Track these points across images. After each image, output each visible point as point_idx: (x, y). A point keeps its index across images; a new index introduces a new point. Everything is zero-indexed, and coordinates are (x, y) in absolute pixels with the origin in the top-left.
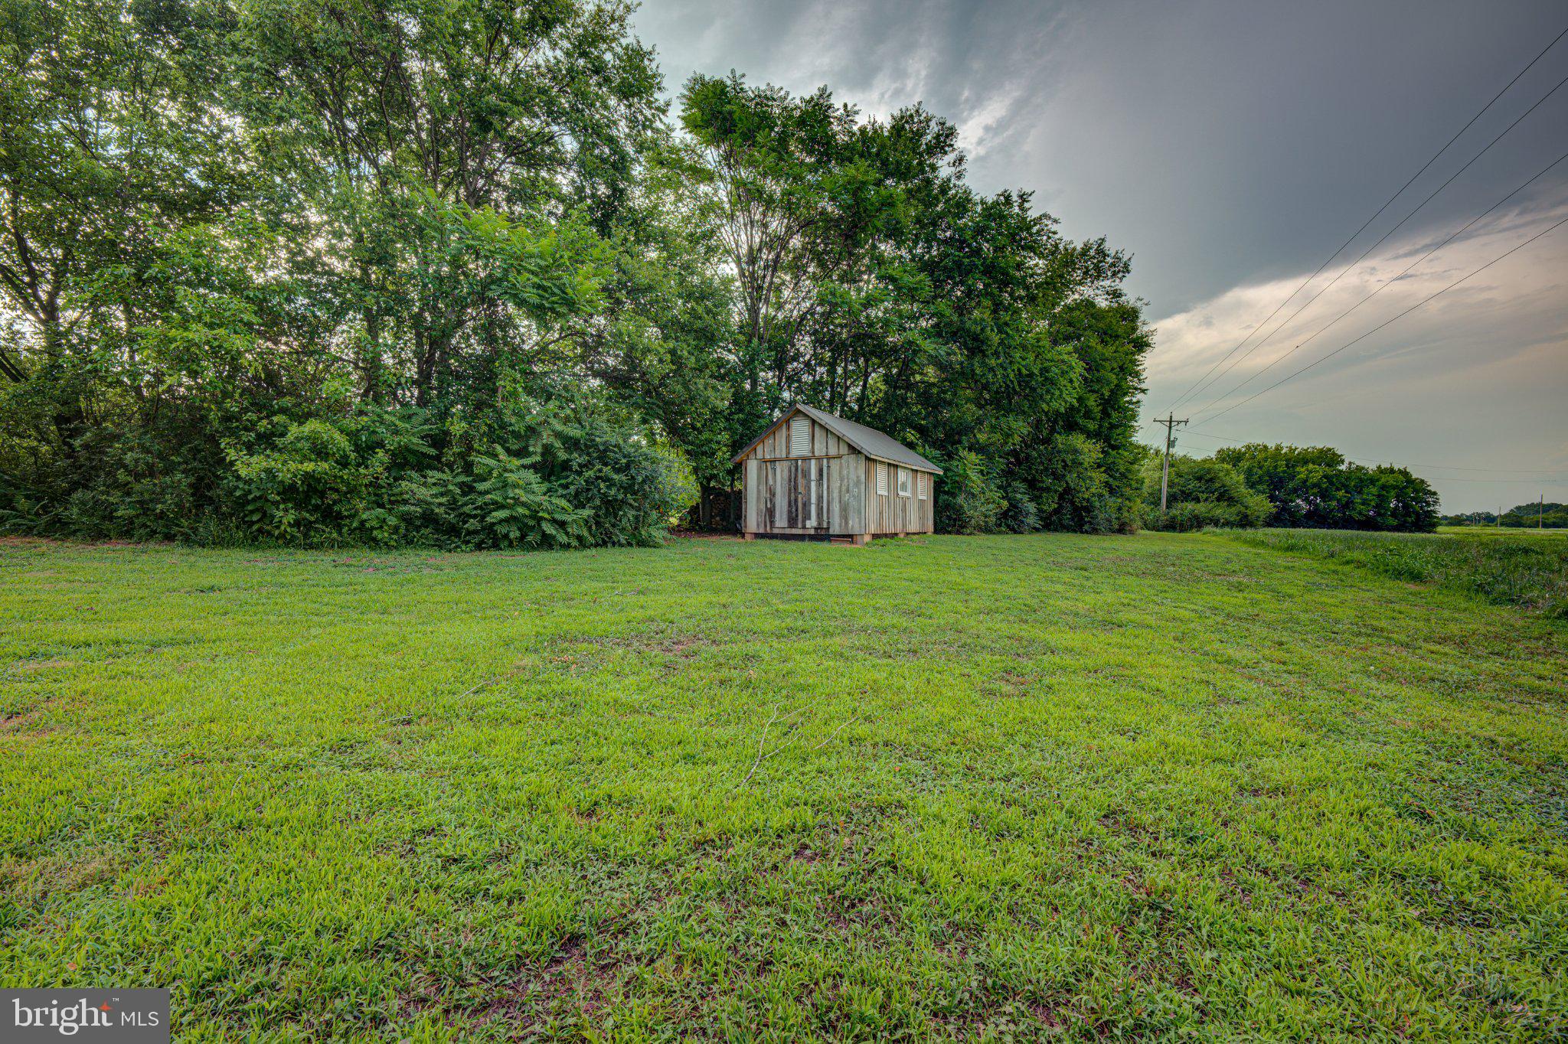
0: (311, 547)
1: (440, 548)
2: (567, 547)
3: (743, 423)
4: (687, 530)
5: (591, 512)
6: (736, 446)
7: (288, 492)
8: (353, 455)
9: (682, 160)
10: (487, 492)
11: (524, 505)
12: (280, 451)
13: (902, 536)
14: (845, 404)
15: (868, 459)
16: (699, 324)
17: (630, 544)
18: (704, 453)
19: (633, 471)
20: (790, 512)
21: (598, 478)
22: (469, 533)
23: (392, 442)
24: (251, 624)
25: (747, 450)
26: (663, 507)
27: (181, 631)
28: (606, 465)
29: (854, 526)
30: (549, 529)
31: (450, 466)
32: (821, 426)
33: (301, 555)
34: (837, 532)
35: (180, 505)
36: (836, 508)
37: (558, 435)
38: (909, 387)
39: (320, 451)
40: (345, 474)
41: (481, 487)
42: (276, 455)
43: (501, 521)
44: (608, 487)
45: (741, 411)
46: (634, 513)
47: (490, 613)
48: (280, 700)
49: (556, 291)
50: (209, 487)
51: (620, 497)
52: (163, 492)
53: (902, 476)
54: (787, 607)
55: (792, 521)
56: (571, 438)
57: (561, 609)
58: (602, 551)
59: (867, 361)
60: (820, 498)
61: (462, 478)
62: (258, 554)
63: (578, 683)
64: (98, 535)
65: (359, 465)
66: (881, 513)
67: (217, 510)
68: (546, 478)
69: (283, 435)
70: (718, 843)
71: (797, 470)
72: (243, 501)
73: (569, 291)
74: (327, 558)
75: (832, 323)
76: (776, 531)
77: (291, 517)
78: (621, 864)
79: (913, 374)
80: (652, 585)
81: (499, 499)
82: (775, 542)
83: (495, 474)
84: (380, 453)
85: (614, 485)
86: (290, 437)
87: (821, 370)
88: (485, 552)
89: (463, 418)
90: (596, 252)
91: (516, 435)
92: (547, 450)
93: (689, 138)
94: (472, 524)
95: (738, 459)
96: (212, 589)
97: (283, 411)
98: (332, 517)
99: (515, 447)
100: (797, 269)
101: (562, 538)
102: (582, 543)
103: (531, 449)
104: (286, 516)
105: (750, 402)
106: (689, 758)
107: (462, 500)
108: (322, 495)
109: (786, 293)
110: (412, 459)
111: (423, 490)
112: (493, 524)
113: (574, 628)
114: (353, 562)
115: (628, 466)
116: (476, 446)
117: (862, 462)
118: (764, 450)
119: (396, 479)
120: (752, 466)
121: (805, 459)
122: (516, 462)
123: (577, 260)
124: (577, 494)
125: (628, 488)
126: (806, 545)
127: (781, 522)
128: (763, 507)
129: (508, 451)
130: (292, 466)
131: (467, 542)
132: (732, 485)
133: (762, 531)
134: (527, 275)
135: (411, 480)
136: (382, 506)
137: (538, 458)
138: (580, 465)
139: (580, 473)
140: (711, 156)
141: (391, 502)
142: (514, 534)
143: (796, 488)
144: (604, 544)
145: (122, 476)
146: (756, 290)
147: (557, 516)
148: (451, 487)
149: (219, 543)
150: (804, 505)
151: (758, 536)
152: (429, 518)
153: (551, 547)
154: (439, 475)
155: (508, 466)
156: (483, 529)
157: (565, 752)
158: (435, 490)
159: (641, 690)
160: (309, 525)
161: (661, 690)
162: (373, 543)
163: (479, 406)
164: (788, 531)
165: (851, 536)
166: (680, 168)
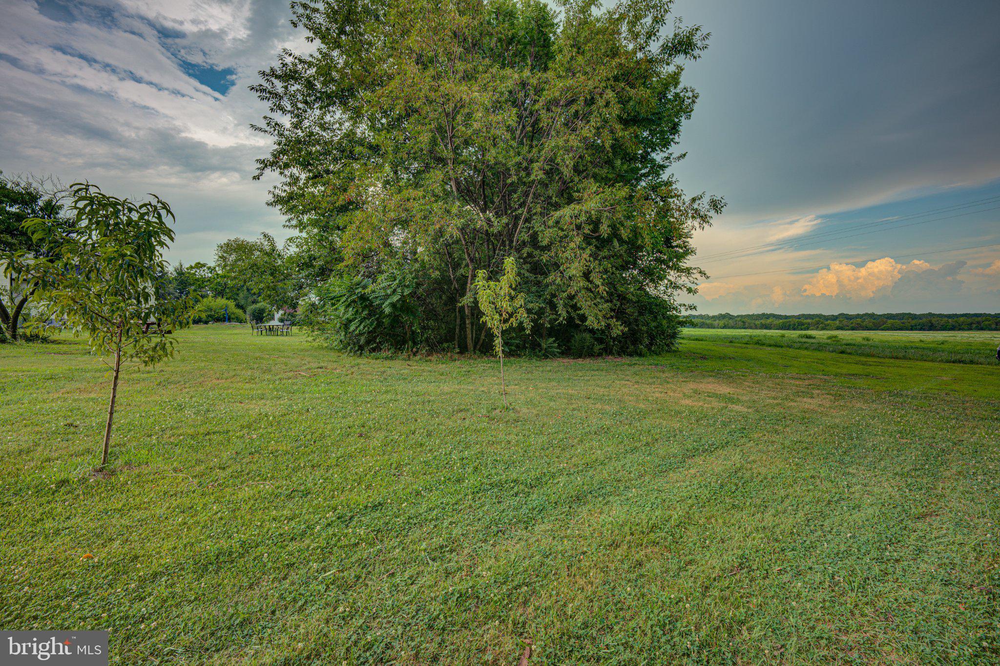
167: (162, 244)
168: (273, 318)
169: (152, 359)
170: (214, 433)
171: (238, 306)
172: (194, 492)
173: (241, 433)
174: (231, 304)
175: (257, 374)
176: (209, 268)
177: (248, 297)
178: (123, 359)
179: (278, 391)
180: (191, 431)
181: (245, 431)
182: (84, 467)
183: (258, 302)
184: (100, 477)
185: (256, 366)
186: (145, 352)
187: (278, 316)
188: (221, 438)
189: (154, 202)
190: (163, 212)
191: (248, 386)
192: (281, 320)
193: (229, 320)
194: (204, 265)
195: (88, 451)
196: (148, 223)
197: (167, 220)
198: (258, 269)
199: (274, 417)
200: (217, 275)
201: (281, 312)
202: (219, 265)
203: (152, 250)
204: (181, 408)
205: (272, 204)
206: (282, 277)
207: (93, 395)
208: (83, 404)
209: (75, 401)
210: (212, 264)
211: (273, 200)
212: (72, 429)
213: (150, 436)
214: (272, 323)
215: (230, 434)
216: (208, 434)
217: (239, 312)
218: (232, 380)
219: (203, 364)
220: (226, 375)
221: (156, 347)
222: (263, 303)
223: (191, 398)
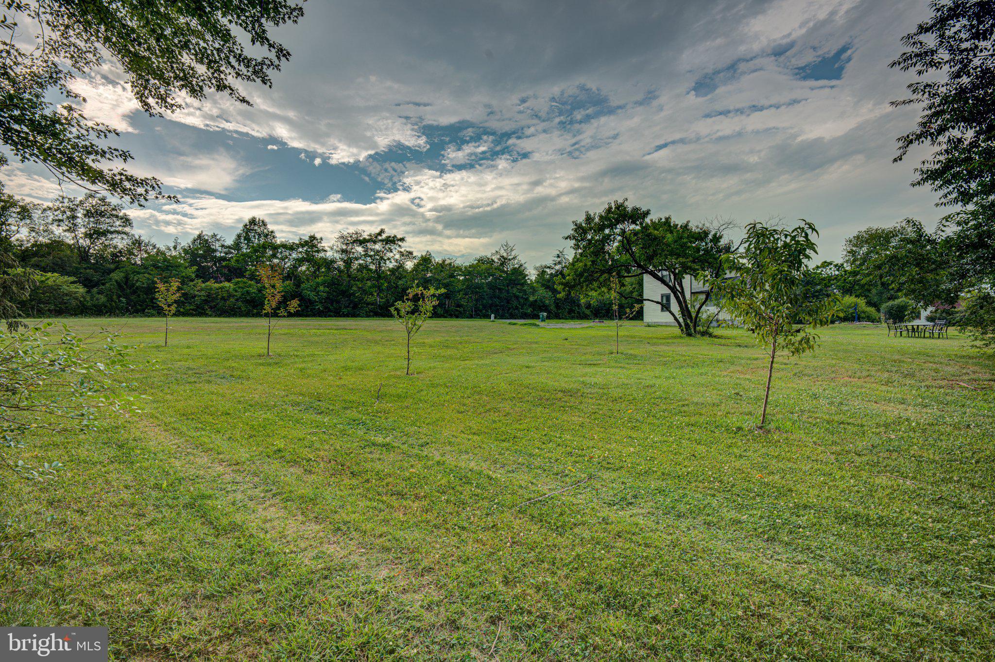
167: (808, 257)
168: (918, 317)
169: (797, 350)
170: (848, 424)
171: (869, 304)
172: (832, 464)
173: (878, 430)
174: (862, 302)
175: (896, 377)
176: (836, 266)
177: (882, 293)
178: (777, 348)
179: (923, 398)
180: (827, 417)
181: (882, 429)
182: (749, 423)
183: (897, 298)
184: (761, 431)
185: (894, 369)
186: (793, 344)
187: (924, 314)
188: (855, 429)
189: (802, 225)
190: (809, 231)
191: (884, 388)
192: (930, 319)
193: (859, 319)
194: (830, 264)
195: (750, 413)
196: (798, 242)
197: (813, 237)
198: (898, 260)
199: (918, 424)
200: (845, 271)
201: (931, 309)
202: (847, 261)
203: (800, 263)
204: (815, 397)
205: (919, 183)
206: (934, 266)
207: (748, 376)
208: (742, 382)
209: (738, 379)
210: (839, 261)
211: (921, 177)
212: (739, 397)
213: (792, 413)
214: (916, 323)
215: (866, 428)
216: (842, 423)
217: (871, 310)
218: (866, 380)
219: (834, 362)
220: (858, 374)
221: (801, 341)
222: (904, 299)
223: (824, 390)
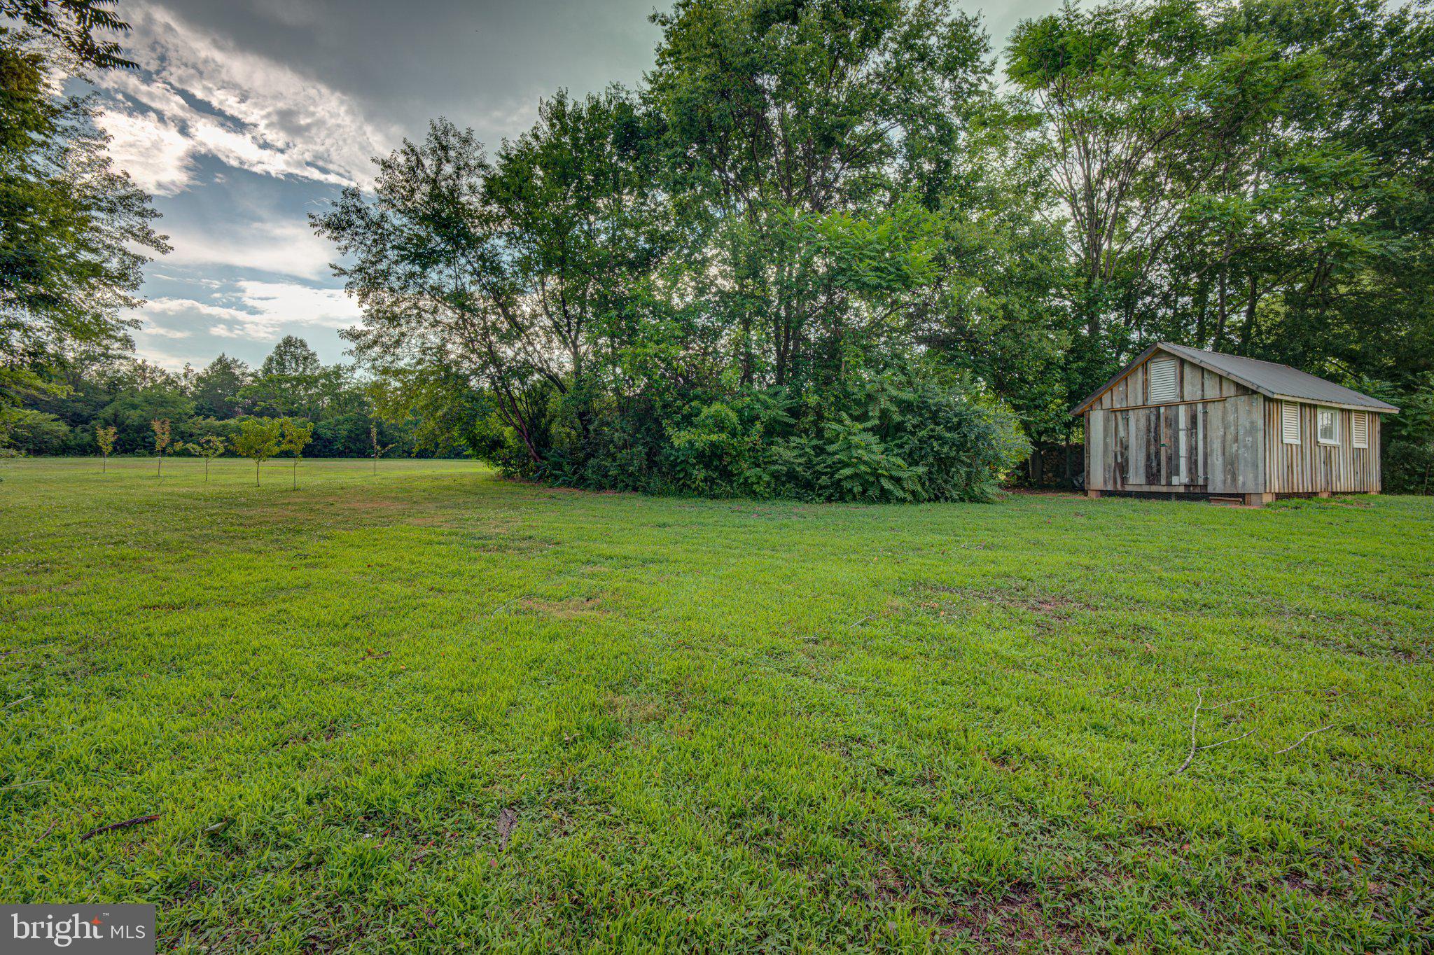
0: (714, 497)
1: (800, 499)
2: (903, 501)
3: (1082, 371)
4: (1015, 486)
5: (925, 469)
6: (1073, 397)
7: (700, 455)
8: (740, 427)
9: (1005, 113)
10: (835, 453)
11: (865, 463)
12: (696, 427)
13: (1325, 496)
14: (1221, 336)
15: (1267, 399)
16: (1032, 274)
17: (962, 500)
18: (1037, 407)
19: (965, 429)
20: (1148, 467)
21: (931, 437)
22: (821, 487)
23: (765, 415)
24: (692, 552)
25: (1089, 400)
26: (994, 462)
27: (656, 553)
28: (938, 424)
29: (1245, 481)
30: (887, 485)
31: (806, 431)
32: (1193, 365)
33: (709, 503)
34: (1217, 491)
35: (640, 469)
36: (1217, 462)
37: (892, 399)
38: (1327, 303)
39: (720, 425)
40: (734, 441)
41: (831, 448)
42: (693, 430)
43: (847, 477)
44: (941, 445)
45: (1080, 358)
46: (965, 469)
47: (854, 557)
48: (726, 609)
49: (893, 270)
50: (655, 455)
51: (953, 454)
52: (632, 459)
53: (1323, 419)
54: (1175, 575)
55: (1152, 477)
56: (905, 402)
57: (913, 558)
58: (936, 505)
59: (1254, 281)
60: (1193, 450)
61: (815, 442)
62: (683, 502)
63: (951, 629)
64: (600, 488)
65: (743, 435)
66: (1290, 467)
67: (659, 470)
68: (883, 439)
69: (697, 415)
70: (1168, 834)
71: (1159, 418)
72: (674, 464)
73: (904, 267)
74: (726, 505)
75: (1201, 242)
76: (1128, 488)
77: (702, 476)
78: (1051, 823)
79: (1334, 286)
80: (996, 541)
81: (845, 459)
82: (1129, 501)
83: (841, 437)
84: (758, 424)
85: (945, 443)
86: (702, 416)
87: (1186, 300)
88: (834, 504)
89: (816, 392)
90: (927, 227)
91: (858, 402)
92: (884, 414)
93: (1014, 88)
94: (824, 480)
95: (1078, 410)
96: (665, 525)
97: (696, 397)
98: (727, 475)
99: (856, 413)
100: (1150, 191)
101: (900, 494)
102: (916, 498)
103: (871, 414)
104: (699, 474)
105: (1091, 349)
106: (1097, 728)
107: (816, 460)
108: (720, 458)
109: (1134, 222)
110: (778, 428)
111: (788, 453)
112: (840, 480)
113: (931, 576)
114: (743, 508)
115: (959, 424)
116: (826, 414)
117: (1259, 404)
118: (1113, 398)
119: (768, 444)
120: (1097, 419)
121: (1169, 406)
122: (859, 426)
123: (911, 237)
124: (911, 454)
125: (961, 446)
126: (1174, 504)
127: (1136, 479)
128: (1111, 461)
129: (850, 416)
130: (704, 437)
131: (820, 495)
132: (1067, 439)
133: (1110, 487)
134: (867, 261)
135: (778, 444)
136: (758, 466)
137: (877, 422)
138: (914, 426)
139: (913, 434)
140: (1039, 99)
141: (765, 463)
142: (858, 489)
143: (1157, 439)
144: (937, 499)
145: (612, 449)
146: (1094, 226)
147: (895, 474)
148: (807, 450)
149: (662, 493)
150: (1169, 458)
151: (1104, 493)
152: (792, 476)
153: (888, 501)
154: (798, 440)
155: (853, 430)
156: (833, 484)
157: (959, 695)
158: (796, 453)
159: (1020, 647)
160: (713, 481)
161: (1040, 649)
162: (754, 495)
163: (827, 381)
164: (1146, 489)
165: (1243, 496)
166: (1005, 123)
